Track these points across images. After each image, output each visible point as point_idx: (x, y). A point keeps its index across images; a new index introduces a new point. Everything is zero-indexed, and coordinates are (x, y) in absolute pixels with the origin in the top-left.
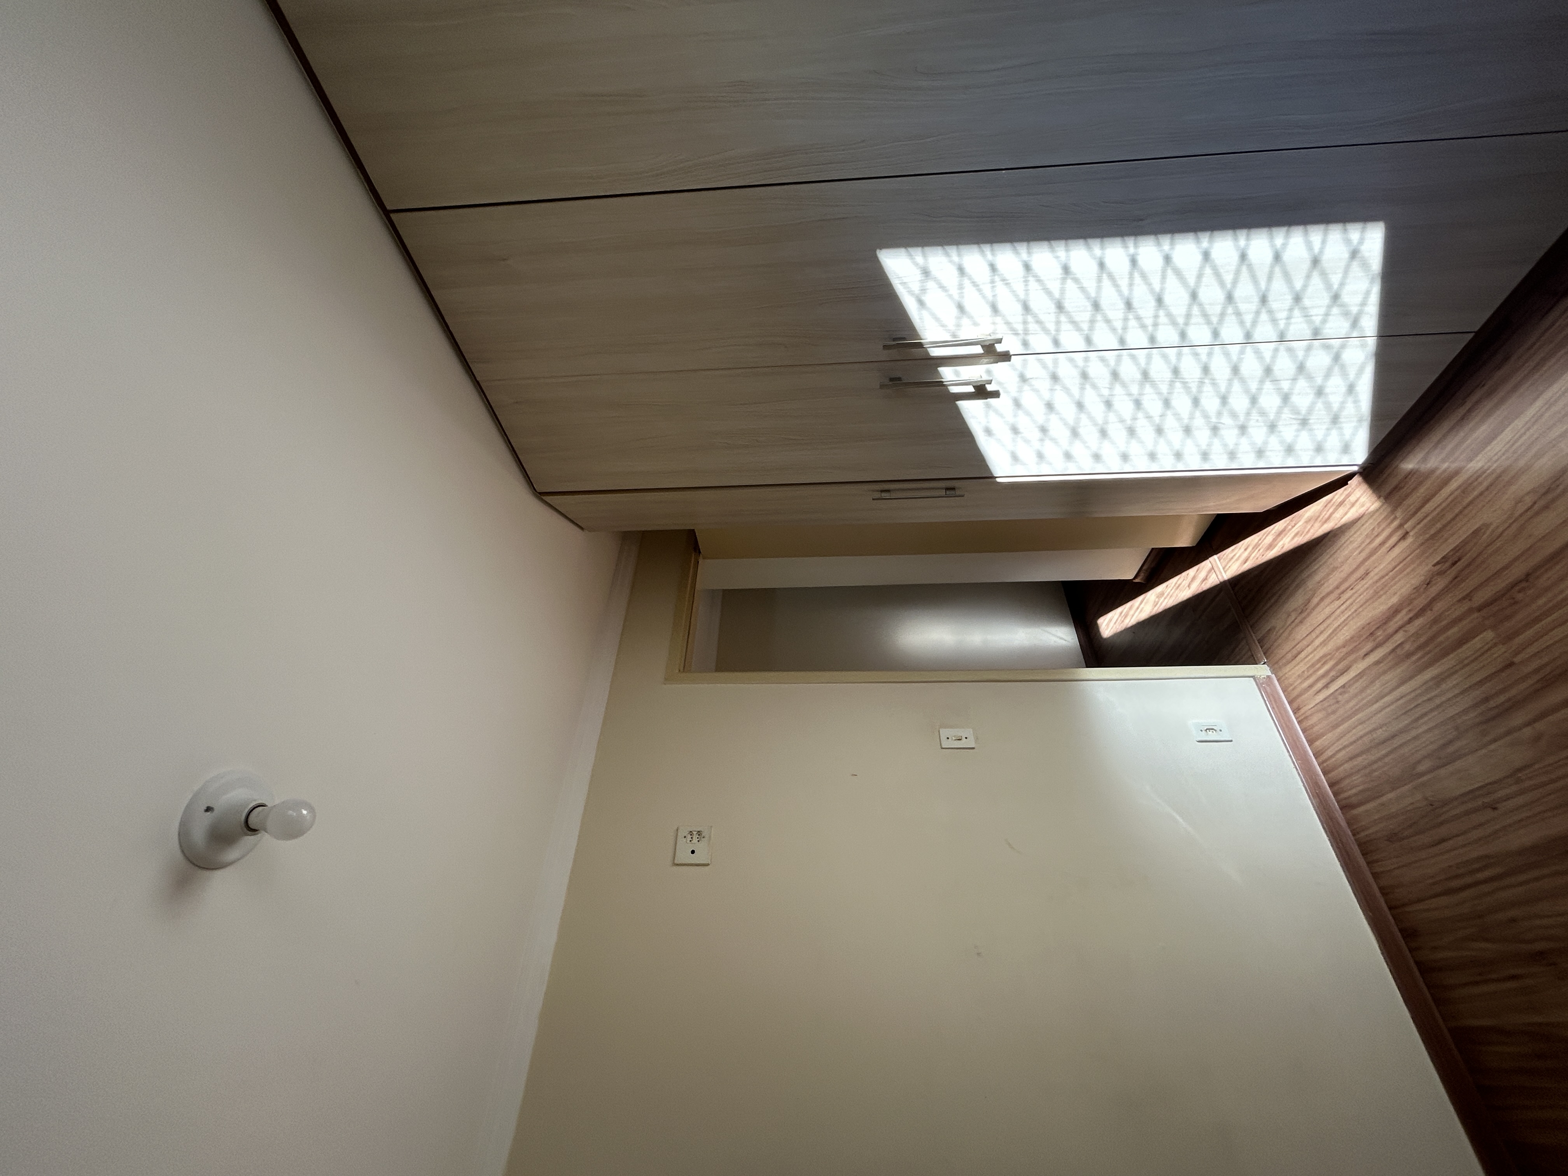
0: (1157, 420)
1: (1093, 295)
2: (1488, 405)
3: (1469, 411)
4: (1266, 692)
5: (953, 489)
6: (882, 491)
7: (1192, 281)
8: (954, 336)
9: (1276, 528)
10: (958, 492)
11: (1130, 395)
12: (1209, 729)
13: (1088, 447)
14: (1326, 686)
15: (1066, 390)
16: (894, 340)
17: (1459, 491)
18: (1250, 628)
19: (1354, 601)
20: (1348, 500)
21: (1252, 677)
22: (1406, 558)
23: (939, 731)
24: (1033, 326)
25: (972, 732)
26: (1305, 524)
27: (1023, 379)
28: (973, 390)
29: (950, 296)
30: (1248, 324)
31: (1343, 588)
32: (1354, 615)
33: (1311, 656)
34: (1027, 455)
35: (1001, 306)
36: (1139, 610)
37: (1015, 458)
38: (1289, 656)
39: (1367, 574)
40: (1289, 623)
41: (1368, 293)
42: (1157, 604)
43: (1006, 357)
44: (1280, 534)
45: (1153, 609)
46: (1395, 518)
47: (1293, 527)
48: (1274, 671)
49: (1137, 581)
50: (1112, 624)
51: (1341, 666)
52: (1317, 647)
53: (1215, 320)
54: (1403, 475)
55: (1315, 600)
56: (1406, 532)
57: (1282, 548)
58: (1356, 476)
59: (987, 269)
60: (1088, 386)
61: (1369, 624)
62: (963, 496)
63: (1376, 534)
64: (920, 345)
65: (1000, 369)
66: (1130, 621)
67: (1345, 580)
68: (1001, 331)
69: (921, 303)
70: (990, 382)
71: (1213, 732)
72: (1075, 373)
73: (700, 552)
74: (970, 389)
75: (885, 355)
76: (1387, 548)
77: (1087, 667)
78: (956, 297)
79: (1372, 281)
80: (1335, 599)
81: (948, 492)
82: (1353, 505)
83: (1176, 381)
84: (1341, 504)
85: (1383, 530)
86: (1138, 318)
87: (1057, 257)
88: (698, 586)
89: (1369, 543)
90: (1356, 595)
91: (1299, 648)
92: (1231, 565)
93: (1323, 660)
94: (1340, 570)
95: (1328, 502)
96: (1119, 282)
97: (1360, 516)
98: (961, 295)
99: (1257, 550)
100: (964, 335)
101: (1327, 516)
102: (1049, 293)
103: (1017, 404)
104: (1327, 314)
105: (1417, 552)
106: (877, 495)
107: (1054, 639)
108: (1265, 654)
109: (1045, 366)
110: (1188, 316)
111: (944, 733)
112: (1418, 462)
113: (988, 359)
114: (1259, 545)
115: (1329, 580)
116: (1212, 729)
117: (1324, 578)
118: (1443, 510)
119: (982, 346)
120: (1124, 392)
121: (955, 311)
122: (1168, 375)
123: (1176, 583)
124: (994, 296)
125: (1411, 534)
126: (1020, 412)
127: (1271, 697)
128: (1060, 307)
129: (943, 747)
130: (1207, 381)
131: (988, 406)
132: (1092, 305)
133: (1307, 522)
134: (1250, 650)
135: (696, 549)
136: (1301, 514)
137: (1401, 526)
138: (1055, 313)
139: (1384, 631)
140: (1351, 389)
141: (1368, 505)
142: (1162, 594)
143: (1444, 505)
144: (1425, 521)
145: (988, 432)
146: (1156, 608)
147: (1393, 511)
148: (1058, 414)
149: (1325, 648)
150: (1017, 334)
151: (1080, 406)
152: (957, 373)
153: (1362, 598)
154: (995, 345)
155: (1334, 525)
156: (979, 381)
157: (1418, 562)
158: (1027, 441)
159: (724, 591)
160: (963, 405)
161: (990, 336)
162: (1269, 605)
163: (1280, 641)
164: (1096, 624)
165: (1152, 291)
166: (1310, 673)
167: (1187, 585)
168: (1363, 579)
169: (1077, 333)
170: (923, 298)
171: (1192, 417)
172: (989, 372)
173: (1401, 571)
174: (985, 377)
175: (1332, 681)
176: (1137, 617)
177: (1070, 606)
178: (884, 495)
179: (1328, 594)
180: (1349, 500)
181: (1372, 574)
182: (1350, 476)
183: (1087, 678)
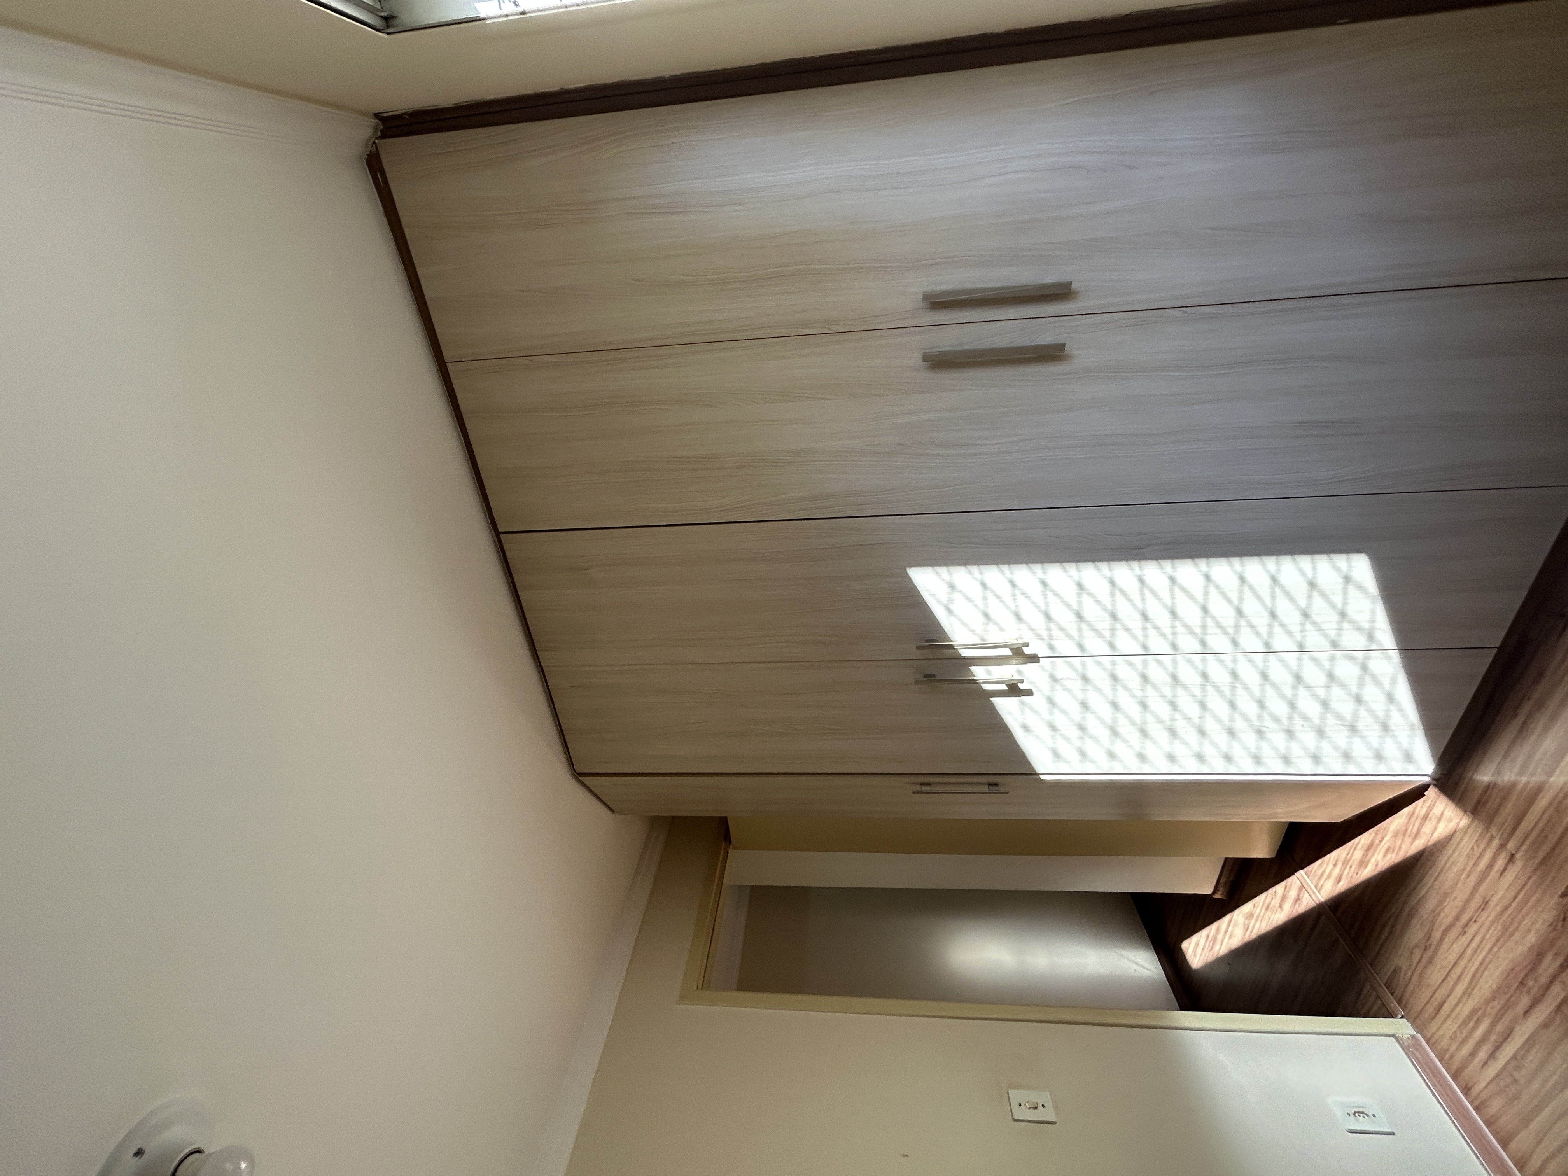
0: (1197, 721)
1: (1109, 607)
2: (1542, 719)
3: (1525, 724)
4: (1417, 1059)
5: (996, 785)
6: (923, 784)
7: (1200, 598)
8: (983, 640)
9: (1362, 841)
10: (1002, 789)
11: (1163, 696)
12: (1358, 1112)
13: (1131, 747)
14: (1492, 1055)
15: (1098, 690)
16: (927, 641)
17: (1551, 810)
18: (1370, 967)
19: (1483, 938)
20: (1431, 813)
21: (1393, 1036)
22: (1525, 885)
23: (1008, 1093)
24: (1056, 633)
25: (1049, 1096)
26: (1394, 839)
27: (1054, 679)
28: (1006, 688)
29: (976, 606)
30: (1265, 636)
31: (1465, 918)
32: (1490, 957)
33: (1458, 1010)
34: (1068, 751)
35: (1023, 615)
36: (1228, 934)
37: (1056, 755)
38: (1430, 1009)
39: (1487, 903)
40: (1416, 961)
41: (1373, 613)
42: (1248, 927)
43: (1034, 659)
44: (1369, 848)
45: (1245, 935)
46: (1492, 838)
47: (1381, 841)
48: (1420, 1029)
49: (1217, 896)
50: (1199, 951)
51: (1499, 1028)
52: (1461, 997)
53: (1231, 631)
54: (1482, 789)
55: (1437, 935)
56: (1509, 854)
57: (1377, 865)
58: (1431, 787)
59: (1008, 585)
60: (1119, 688)
61: (1513, 970)
62: (1007, 793)
63: (1478, 854)
64: (951, 647)
65: (1029, 669)
66: (1220, 949)
67: (1463, 909)
68: (1026, 636)
69: (950, 611)
70: (1022, 682)
71: (1364, 1117)
72: (1105, 675)
73: (730, 842)
74: (1004, 687)
75: (918, 654)
76: (1498, 871)
77: (1182, 1010)
78: (982, 607)
79: (1374, 603)
80: (1459, 935)
81: (991, 788)
82: (1439, 820)
83: (1207, 685)
84: (1425, 817)
85: (1484, 850)
86: (1156, 628)
87: (1071, 576)
88: (726, 881)
89: (1474, 865)
90: (1483, 931)
91: (1439, 996)
92: (1323, 883)
93: (1476, 1017)
94: (1453, 897)
95: (1410, 815)
96: (1132, 597)
97: (1452, 833)
98: (986, 605)
99: (1348, 867)
100: (991, 639)
101: (1415, 830)
102: (1068, 605)
103: (1051, 702)
104: (1340, 629)
105: (1533, 878)
106: (918, 788)
107: (1135, 967)
108: (1399, 1003)
109: (1074, 668)
110: (1204, 627)
111: (1016, 1096)
112: (1493, 775)
113: (1017, 660)
114: (1349, 861)
115: (1443, 909)
116: (1362, 1113)
117: (1437, 906)
118: (1542, 830)
119: (1011, 649)
120: (1157, 694)
121: (982, 619)
122: (1199, 680)
123: (1264, 902)
124: (1017, 606)
125: (1518, 856)
126: (1055, 711)
127: (1425, 1066)
128: (1080, 617)
129: (1015, 1118)
130: (1238, 685)
131: (1023, 703)
132: (1110, 616)
133: (1395, 836)
134: (1378, 997)
135: (727, 838)
136: (1385, 826)
137: (1502, 846)
138: (1076, 622)
139: (1536, 979)
140: (1390, 698)
141: (1456, 821)
142: (1250, 916)
143: (1541, 825)
144: (1528, 842)
145: (1026, 728)
146: (1248, 933)
147: (1487, 829)
148: (1094, 713)
149: (1471, 1001)
150: (1042, 639)
151: (1115, 705)
152: (989, 673)
153: (1493, 934)
154: (1023, 648)
155: (1427, 841)
156: (1011, 680)
157: (1540, 891)
158: (1067, 739)
159: (753, 888)
160: (997, 701)
161: (1017, 640)
162: (1383, 937)
163: (1411, 987)
164: (1181, 949)
165: (1165, 605)
166: (1464, 1035)
167: (1277, 905)
168: (1483, 910)
169: (1100, 639)
170: (951, 607)
171: (1232, 720)
172: (1019, 672)
173: (1525, 902)
174: (1017, 677)
175: (1498, 1047)
176: (1227, 943)
177: (1144, 924)
178: (926, 789)
179: (1450, 927)
180: (1434, 814)
181: (1492, 903)
182: (1425, 787)
183: (1187, 1025)
